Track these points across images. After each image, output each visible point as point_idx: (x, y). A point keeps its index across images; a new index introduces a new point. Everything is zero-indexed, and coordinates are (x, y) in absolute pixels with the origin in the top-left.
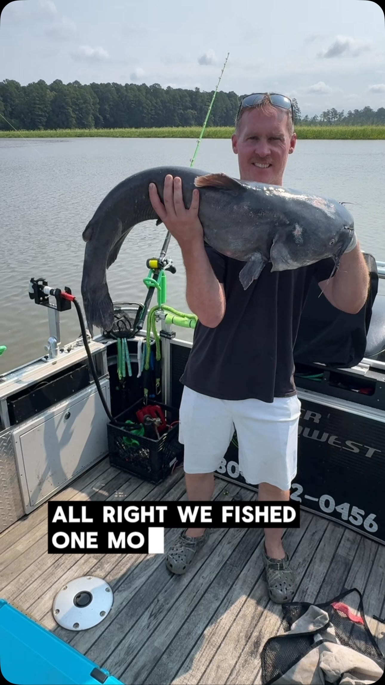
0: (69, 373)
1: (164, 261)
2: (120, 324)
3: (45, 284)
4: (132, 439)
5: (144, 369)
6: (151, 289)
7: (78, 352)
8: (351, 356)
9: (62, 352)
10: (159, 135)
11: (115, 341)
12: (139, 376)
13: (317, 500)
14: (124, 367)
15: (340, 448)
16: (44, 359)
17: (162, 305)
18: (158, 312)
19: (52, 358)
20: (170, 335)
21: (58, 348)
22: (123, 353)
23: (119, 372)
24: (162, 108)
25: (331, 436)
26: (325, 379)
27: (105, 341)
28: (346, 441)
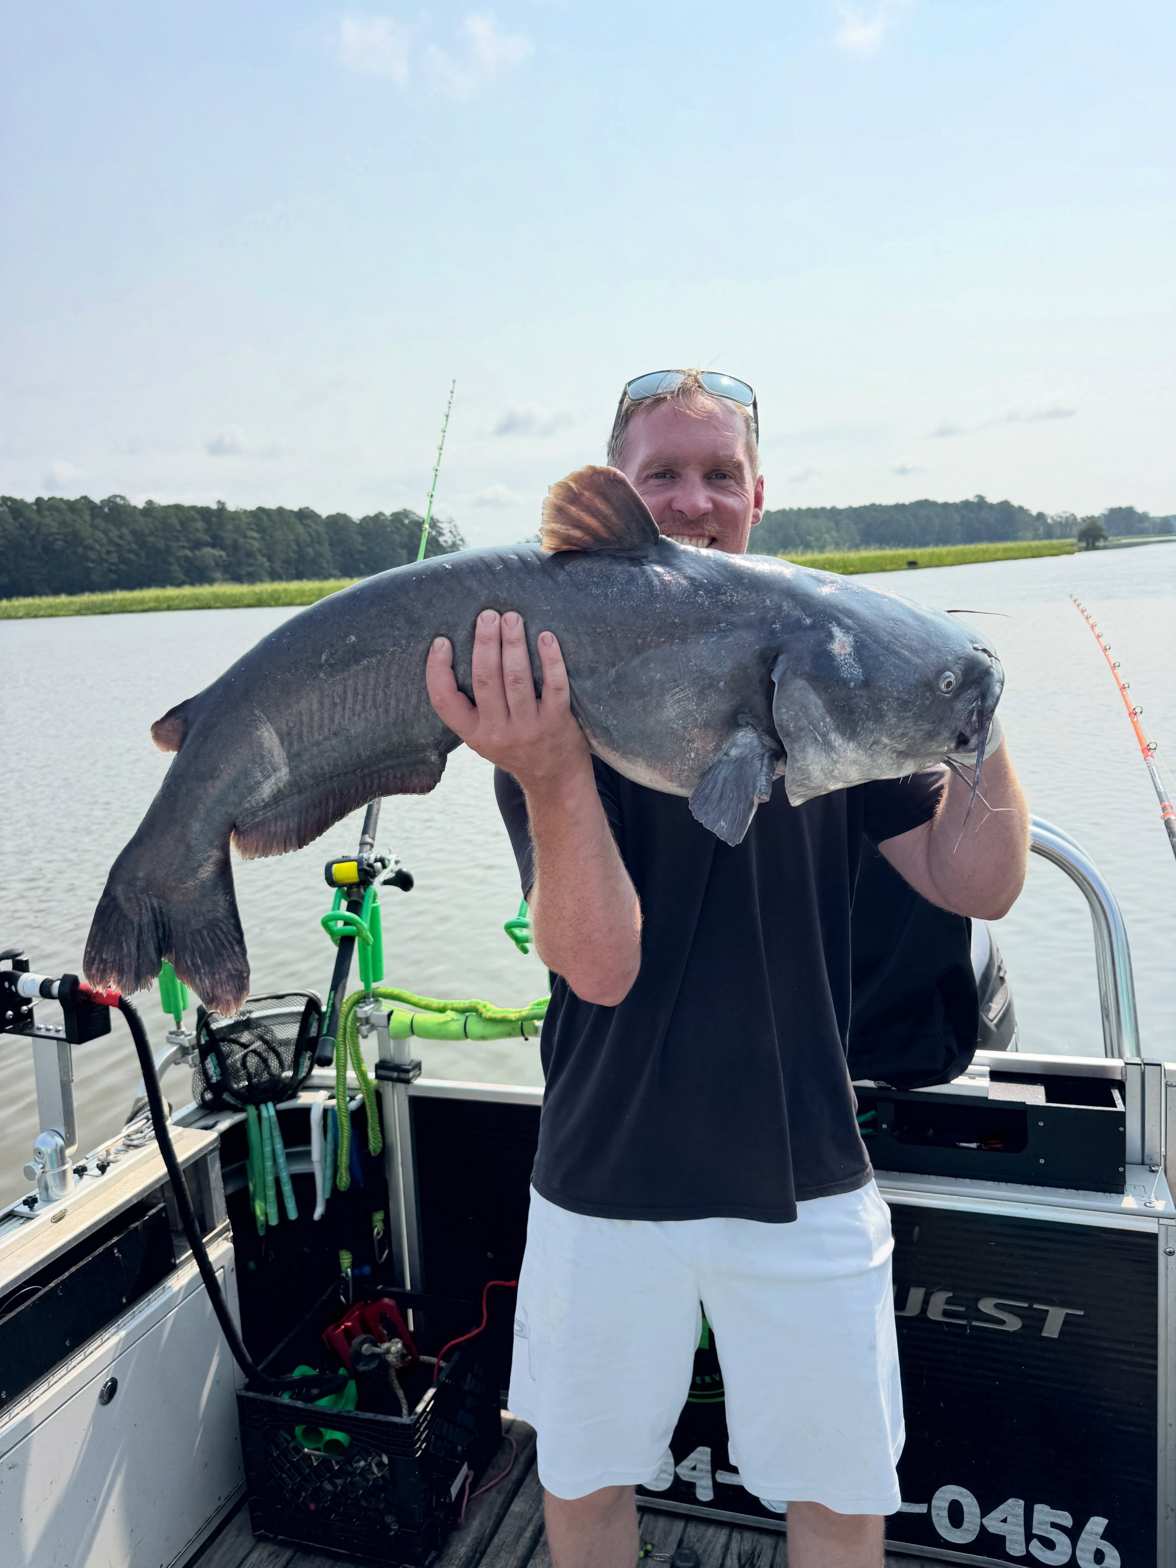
0: (109, 1243)
1: (376, 861)
2: (253, 1062)
3: (22, 966)
4: (322, 1430)
5: (335, 1189)
6: (346, 943)
7: (131, 1168)
8: (949, 1049)
9: (81, 1176)
10: (134, 608)
11: (238, 1117)
12: (319, 1211)
13: (921, 1508)
14: (271, 1193)
15: (964, 1326)
16: (25, 1209)
17: (374, 985)
18: (367, 1008)
19: (49, 1200)
20: (408, 1071)
21: (69, 1167)
22: (268, 1149)
23: (259, 1208)
24: (135, 547)
25: (932, 1293)
26: (884, 1126)
27: (209, 1121)
28: (978, 1300)
